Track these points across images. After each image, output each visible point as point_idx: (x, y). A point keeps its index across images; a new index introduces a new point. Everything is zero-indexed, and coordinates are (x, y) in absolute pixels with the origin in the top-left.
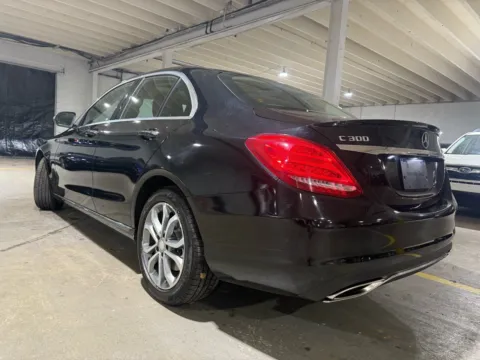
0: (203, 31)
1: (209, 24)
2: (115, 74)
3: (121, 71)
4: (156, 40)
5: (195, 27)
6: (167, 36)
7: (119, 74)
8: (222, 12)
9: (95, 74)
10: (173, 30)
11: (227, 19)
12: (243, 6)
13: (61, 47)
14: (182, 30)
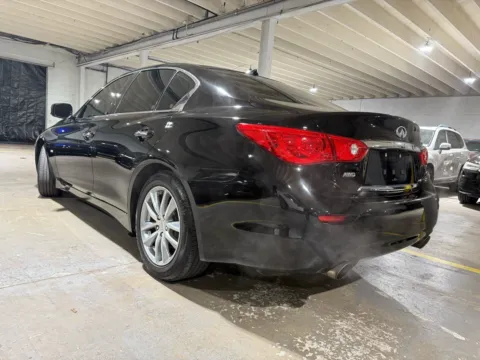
0: (171, 37)
1: (175, 31)
2: (101, 68)
3: (107, 65)
4: (134, 42)
5: (165, 32)
6: (143, 39)
7: (105, 69)
8: (185, 23)
9: (83, 68)
10: (147, 34)
11: (189, 28)
12: (201, 19)
13: (51, 45)
14: (155, 35)
